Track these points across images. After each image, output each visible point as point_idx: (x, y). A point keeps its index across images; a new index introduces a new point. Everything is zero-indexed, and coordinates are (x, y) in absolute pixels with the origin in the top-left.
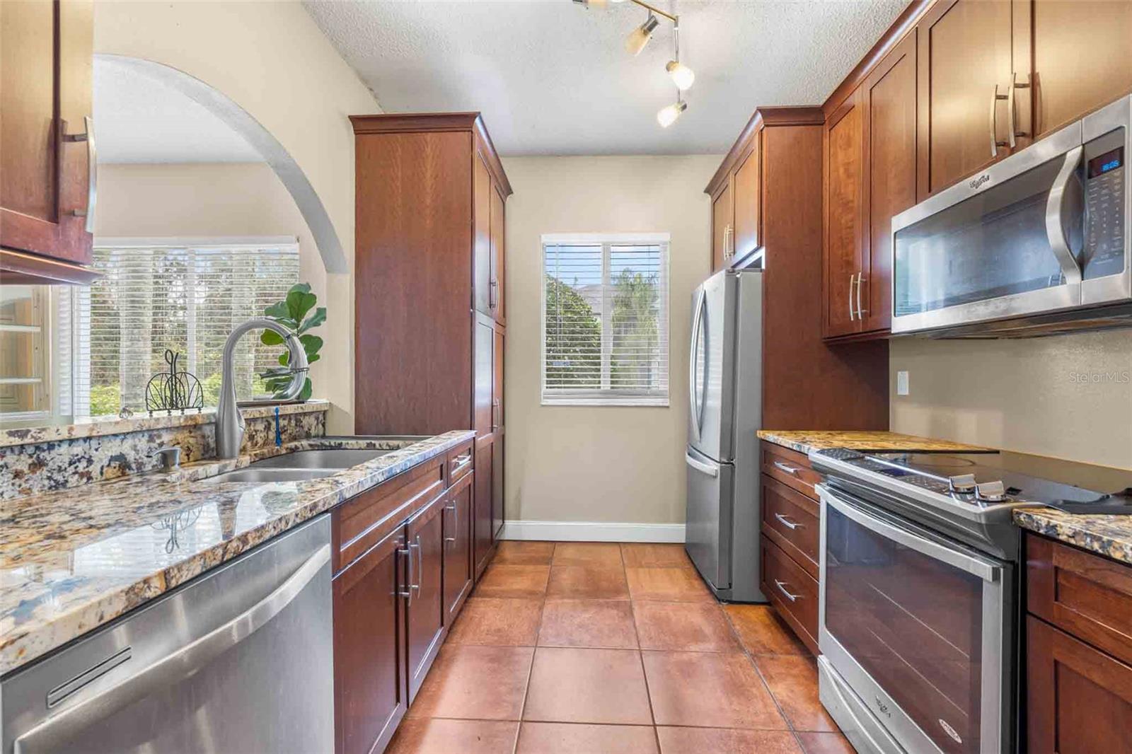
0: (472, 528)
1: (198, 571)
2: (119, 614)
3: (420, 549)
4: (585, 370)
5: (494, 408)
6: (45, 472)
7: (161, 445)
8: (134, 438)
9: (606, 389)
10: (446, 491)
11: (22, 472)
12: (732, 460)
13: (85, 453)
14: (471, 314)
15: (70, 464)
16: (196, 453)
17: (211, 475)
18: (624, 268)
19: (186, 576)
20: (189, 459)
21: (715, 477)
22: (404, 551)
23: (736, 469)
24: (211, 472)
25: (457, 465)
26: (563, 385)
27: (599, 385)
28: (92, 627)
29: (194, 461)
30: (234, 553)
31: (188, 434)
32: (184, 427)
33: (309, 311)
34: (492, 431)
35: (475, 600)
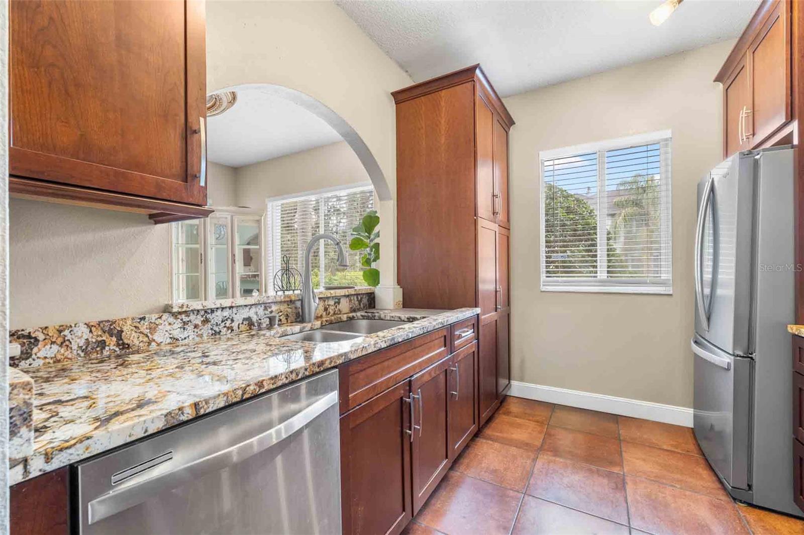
0: (477, 385)
1: (222, 405)
2: (159, 430)
3: (420, 399)
4: (587, 262)
5: (498, 292)
6: (209, 326)
7: (271, 312)
8: (256, 307)
9: (602, 277)
10: (450, 356)
11: (198, 325)
12: (752, 354)
13: (230, 316)
14: (475, 220)
15: (222, 322)
16: (292, 318)
17: (295, 332)
18: (634, 173)
19: (212, 408)
20: (287, 321)
21: (728, 369)
22: (408, 400)
23: (757, 364)
24: (295, 331)
25: (460, 337)
26: (560, 275)
27: (595, 275)
28: (139, 437)
29: (291, 323)
30: (252, 394)
31: (287, 306)
32: (285, 302)
33: (376, 227)
34: (496, 311)
35: (481, 441)
